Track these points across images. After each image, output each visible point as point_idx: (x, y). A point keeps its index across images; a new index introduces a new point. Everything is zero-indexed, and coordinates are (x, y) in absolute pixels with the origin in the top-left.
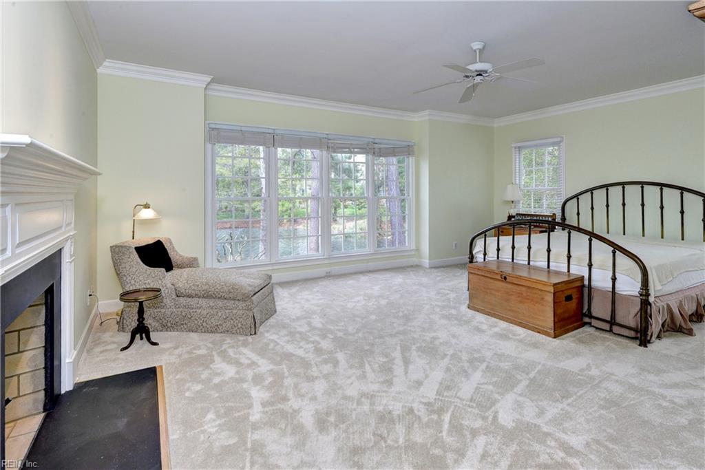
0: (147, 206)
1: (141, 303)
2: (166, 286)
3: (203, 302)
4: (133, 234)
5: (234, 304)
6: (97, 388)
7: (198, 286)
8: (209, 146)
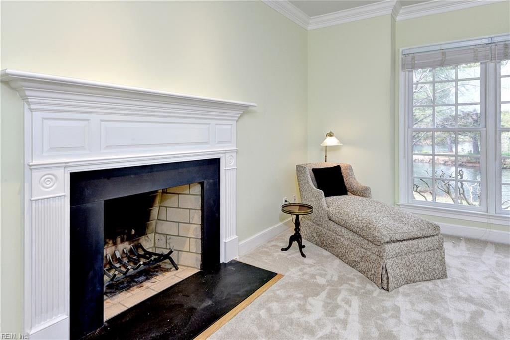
0: (331, 135)
1: (297, 216)
2: (322, 207)
3: (344, 232)
4: (326, 159)
5: (368, 244)
6: (234, 269)
7: (341, 214)
8: (402, 75)
